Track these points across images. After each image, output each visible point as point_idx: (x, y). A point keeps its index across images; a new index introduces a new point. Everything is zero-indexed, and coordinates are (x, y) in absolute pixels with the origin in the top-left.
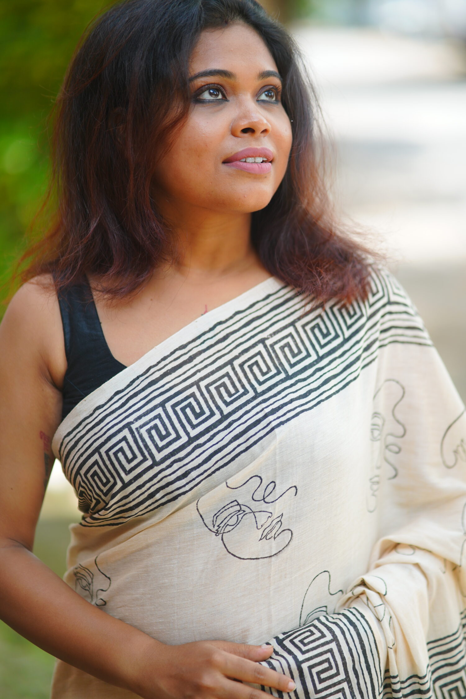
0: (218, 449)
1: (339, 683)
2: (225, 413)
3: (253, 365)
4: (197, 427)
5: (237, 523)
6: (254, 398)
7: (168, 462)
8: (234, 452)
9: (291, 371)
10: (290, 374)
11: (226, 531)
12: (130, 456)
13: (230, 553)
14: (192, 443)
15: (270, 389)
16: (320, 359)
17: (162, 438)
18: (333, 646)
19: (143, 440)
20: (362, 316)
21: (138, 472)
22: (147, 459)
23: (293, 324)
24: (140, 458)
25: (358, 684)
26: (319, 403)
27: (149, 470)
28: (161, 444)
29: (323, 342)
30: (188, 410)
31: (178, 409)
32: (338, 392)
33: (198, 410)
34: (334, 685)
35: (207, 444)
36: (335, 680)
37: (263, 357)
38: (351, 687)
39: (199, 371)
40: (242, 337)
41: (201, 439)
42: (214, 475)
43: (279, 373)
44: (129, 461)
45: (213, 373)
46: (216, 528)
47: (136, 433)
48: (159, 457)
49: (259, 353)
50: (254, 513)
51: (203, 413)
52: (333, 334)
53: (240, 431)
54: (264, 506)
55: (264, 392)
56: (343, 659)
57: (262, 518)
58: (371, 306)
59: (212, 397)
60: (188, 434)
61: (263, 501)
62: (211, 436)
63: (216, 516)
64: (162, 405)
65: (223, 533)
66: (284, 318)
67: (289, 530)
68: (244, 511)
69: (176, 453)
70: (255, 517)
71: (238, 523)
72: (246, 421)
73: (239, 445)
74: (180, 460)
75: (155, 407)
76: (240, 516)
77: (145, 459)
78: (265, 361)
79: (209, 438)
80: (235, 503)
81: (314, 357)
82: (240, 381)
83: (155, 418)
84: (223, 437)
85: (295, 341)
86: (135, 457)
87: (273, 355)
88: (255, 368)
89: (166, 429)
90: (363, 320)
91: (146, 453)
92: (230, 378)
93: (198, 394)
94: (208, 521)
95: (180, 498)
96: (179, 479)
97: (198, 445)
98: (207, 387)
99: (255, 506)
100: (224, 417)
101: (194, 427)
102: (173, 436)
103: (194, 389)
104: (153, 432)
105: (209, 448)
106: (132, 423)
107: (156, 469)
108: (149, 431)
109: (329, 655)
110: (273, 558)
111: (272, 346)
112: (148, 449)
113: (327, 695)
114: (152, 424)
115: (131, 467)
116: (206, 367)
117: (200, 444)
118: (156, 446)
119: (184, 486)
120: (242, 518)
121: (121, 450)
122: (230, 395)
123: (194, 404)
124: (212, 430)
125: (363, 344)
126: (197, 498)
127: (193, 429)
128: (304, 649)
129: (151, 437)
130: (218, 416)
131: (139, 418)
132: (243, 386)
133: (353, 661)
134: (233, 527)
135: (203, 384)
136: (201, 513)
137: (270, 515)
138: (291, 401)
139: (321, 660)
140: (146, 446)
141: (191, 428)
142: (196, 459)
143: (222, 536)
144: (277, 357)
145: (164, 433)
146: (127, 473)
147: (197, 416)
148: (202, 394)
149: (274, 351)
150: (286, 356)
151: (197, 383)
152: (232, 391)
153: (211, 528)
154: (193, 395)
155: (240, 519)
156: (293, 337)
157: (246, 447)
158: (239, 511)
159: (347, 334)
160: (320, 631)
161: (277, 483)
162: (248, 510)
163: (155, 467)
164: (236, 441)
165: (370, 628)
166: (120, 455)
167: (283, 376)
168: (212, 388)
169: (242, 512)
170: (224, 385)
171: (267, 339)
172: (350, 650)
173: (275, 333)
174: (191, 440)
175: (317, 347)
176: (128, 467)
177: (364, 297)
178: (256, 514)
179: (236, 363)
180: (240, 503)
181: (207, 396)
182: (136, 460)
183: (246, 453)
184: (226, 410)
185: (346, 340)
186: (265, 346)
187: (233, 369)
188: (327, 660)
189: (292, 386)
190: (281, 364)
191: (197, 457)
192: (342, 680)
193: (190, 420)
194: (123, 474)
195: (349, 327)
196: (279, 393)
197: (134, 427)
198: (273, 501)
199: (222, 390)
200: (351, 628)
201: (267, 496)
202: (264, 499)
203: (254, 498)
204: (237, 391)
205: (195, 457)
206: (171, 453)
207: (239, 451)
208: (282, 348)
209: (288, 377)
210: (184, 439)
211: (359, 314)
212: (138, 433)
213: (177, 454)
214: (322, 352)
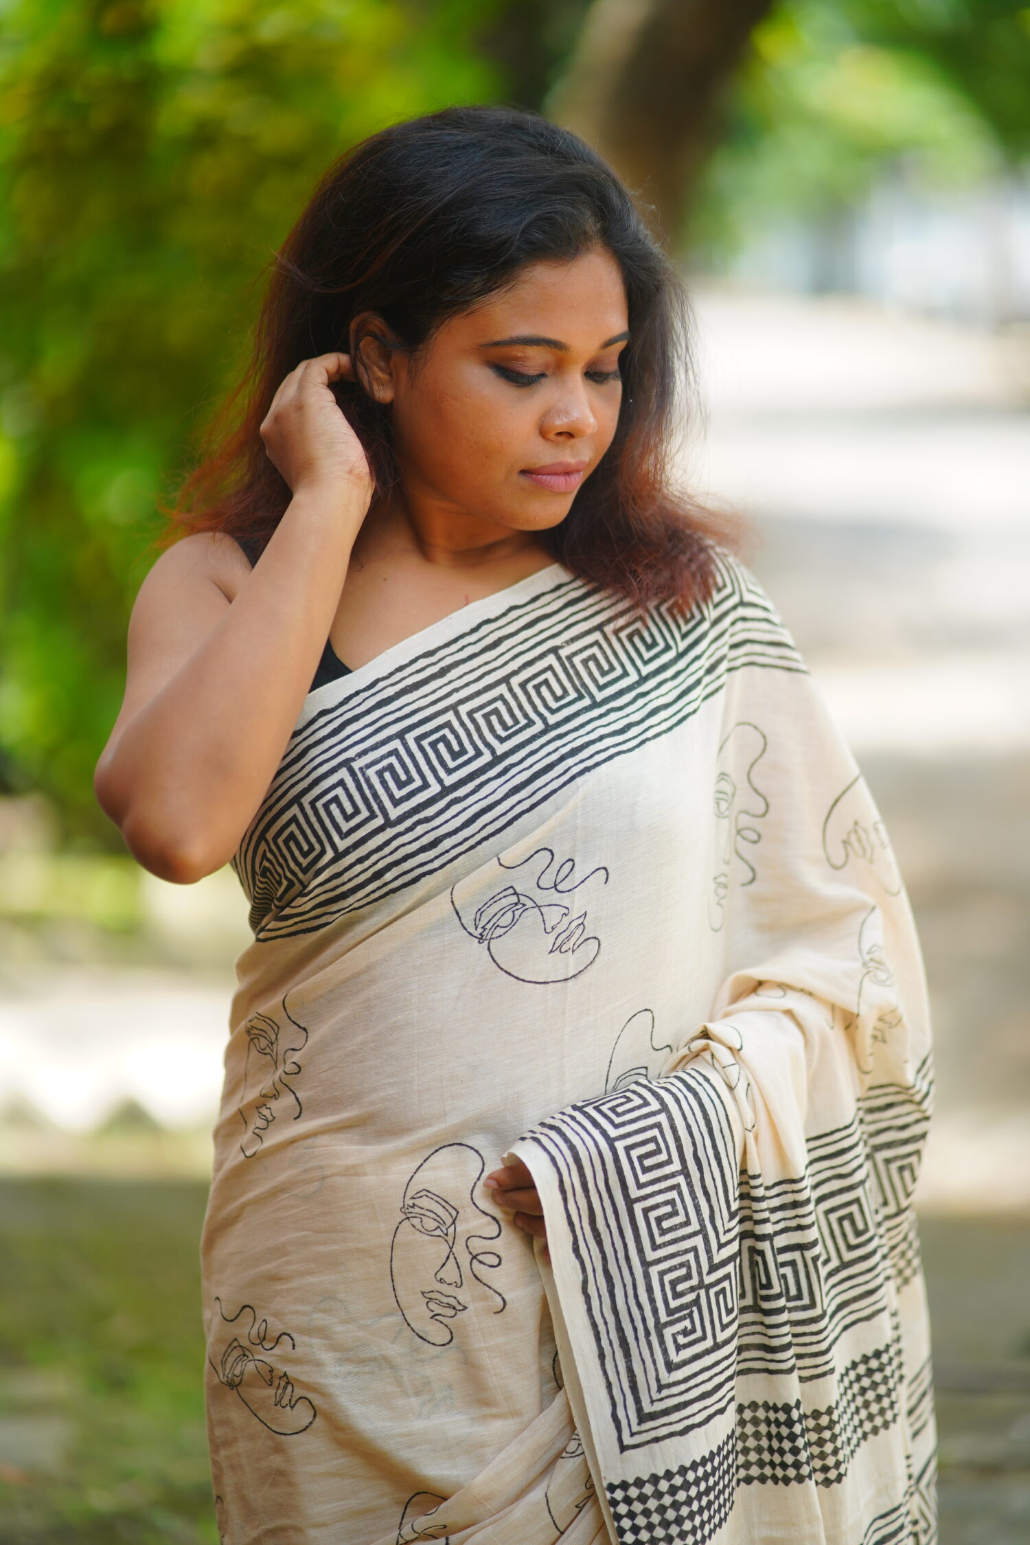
0: (488, 806)
1: (673, 1175)
2: (499, 752)
3: (540, 684)
4: (455, 772)
5: (513, 924)
6: (543, 733)
7: (408, 823)
8: (511, 812)
9: (599, 696)
10: (598, 699)
11: (494, 936)
12: (349, 809)
13: (502, 969)
14: (447, 795)
15: (567, 719)
16: (643, 679)
17: (401, 785)
18: (662, 1118)
19: (371, 787)
20: (703, 619)
21: (361, 836)
22: (377, 816)
23: (599, 628)
24: (365, 813)
25: (702, 1180)
26: (643, 742)
27: (378, 834)
28: (398, 794)
29: (647, 656)
30: (441, 747)
31: (425, 743)
32: (670, 729)
33: (456, 748)
34: (666, 1178)
35: (470, 798)
36: (667, 1170)
37: (555, 675)
38: (690, 1185)
39: (456, 690)
40: (522, 643)
41: (460, 790)
42: (479, 847)
43: (581, 697)
44: (348, 818)
45: (478, 693)
46: (480, 930)
47: (360, 775)
48: (394, 813)
49: (550, 668)
50: (541, 908)
51: (463, 751)
52: (662, 645)
53: (522, 780)
54: (555, 897)
55: (558, 725)
56: (677, 1139)
57: (553, 916)
58: (716, 606)
59: (478, 729)
60: (440, 781)
61: (554, 889)
62: (477, 786)
63: (480, 912)
64: (401, 735)
65: (491, 939)
66: (586, 619)
67: (595, 938)
68: (524, 905)
69: (421, 809)
70: (542, 915)
71: (514, 922)
72: (531, 766)
73: (519, 802)
74: (427, 820)
75: (389, 739)
76: (517, 913)
77: (373, 816)
78: (559, 680)
79: (474, 789)
80: (511, 891)
81: (634, 677)
82: (521, 707)
83: (390, 754)
84: (495, 788)
85: (604, 653)
86: (357, 811)
87: (571, 672)
88: (544, 690)
89: (407, 772)
90: (705, 626)
91: (375, 807)
92: (506, 703)
93: (456, 724)
94: (468, 920)
95: (423, 880)
96: (423, 849)
97: (455, 798)
98: (470, 714)
99: (541, 897)
100: (497, 760)
101: (449, 771)
102: (418, 782)
103: (450, 716)
104: (387, 775)
105: (473, 804)
106: (353, 759)
107: (390, 833)
108: (380, 774)
109: (655, 1132)
110: (570, 983)
111: (569, 658)
112: (378, 801)
113: (654, 1192)
114: (385, 763)
115: (349, 828)
116: (467, 685)
117: (460, 797)
118: (391, 796)
119: (432, 861)
120: (520, 916)
121: (336, 799)
122: (506, 728)
123: (451, 737)
124: (478, 777)
125: (705, 663)
126: (451, 885)
127: (448, 775)
128: (617, 1120)
129: (384, 783)
130: (487, 757)
131: (365, 752)
132: (526, 716)
133: (694, 1144)
134: (506, 929)
135: (463, 709)
136: (458, 908)
137: (566, 911)
138: (601, 738)
139: (645, 1138)
140: (376, 796)
141: (446, 773)
142: (453, 820)
143: (489, 943)
144: (578, 674)
145: (403, 777)
146: (344, 836)
147: (455, 756)
148: (462, 724)
149: (573, 666)
150: (591, 674)
151: (454, 708)
152: (509, 722)
153: (472, 930)
154: (448, 725)
155: (517, 917)
156: (601, 647)
157: (531, 804)
158: (516, 904)
159: (682, 646)
160: (640, 1096)
161: (576, 861)
162: (529, 904)
163: (388, 829)
164: (515, 796)
165: (719, 1097)
166: (333, 807)
167: (587, 702)
168: (478, 716)
169: (521, 906)
170: (496, 712)
171: (562, 647)
172: (689, 1127)
173: (573, 640)
174: (446, 790)
175: (639, 662)
176: (345, 827)
177: (707, 596)
178: (544, 910)
179: (515, 681)
180: (518, 892)
181: (471, 726)
182: (359, 816)
183: (531, 813)
184: (501, 749)
185: (680, 656)
186: (559, 658)
187: (511, 690)
188: (654, 1139)
189: (601, 716)
190: (584, 685)
191: (454, 817)
192: (677, 1171)
193: (445, 761)
194: (336, 838)
195: (684, 636)
196: (582, 726)
197: (356, 765)
198: (569, 888)
199: (494, 719)
200: (690, 1096)
201: (561, 882)
202: (555, 886)
203: (540, 884)
204: (517, 722)
205: (450, 817)
206: (413, 808)
207: (520, 811)
208: (585, 662)
209: (595, 705)
210: (435, 788)
211: (698, 617)
212: (364, 775)
213: (423, 810)
214: (645, 670)
